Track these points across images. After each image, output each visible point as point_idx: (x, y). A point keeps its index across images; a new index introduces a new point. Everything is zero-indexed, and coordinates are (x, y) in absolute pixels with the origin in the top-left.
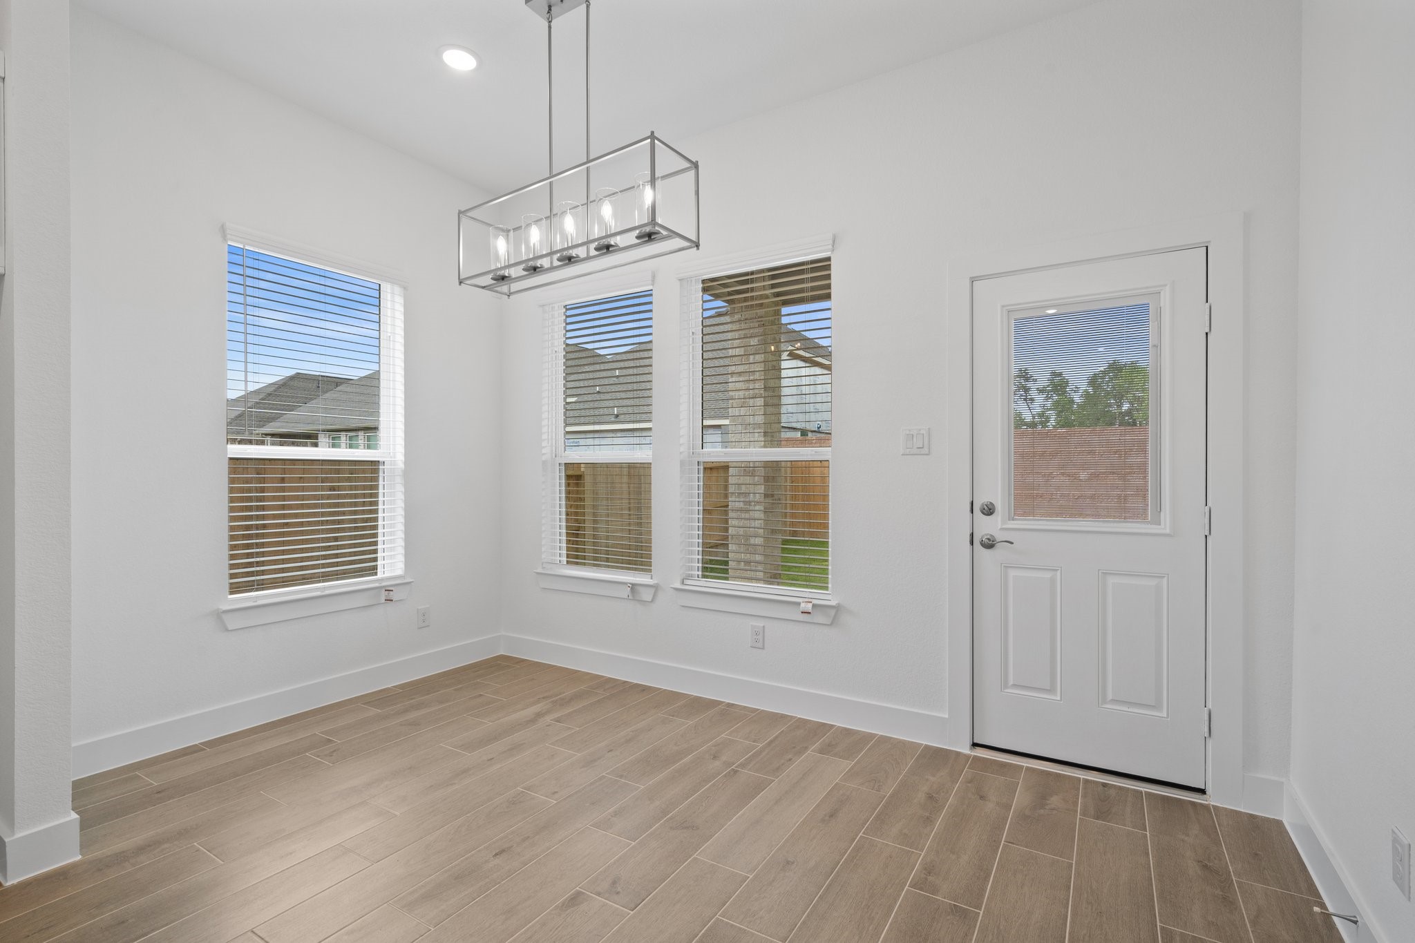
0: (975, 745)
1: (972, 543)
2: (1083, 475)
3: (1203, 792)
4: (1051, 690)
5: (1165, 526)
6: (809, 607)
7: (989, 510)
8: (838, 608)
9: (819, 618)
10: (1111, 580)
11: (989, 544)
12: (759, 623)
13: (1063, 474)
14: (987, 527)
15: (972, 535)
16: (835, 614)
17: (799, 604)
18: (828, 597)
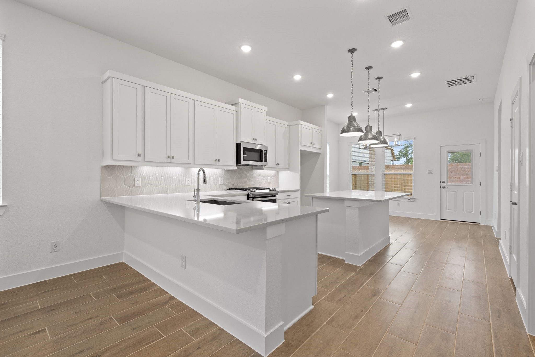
0: (441, 219)
1: (441, 188)
2: (462, 178)
3: (480, 223)
4: (455, 210)
5: (474, 184)
6: (410, 199)
7: (444, 182)
8: (415, 199)
9: (411, 200)
10: (465, 193)
11: (444, 188)
12: (399, 202)
13: (455, 177)
14: (443, 185)
15: (441, 186)
16: (414, 200)
17: (408, 198)
18: (413, 196)
